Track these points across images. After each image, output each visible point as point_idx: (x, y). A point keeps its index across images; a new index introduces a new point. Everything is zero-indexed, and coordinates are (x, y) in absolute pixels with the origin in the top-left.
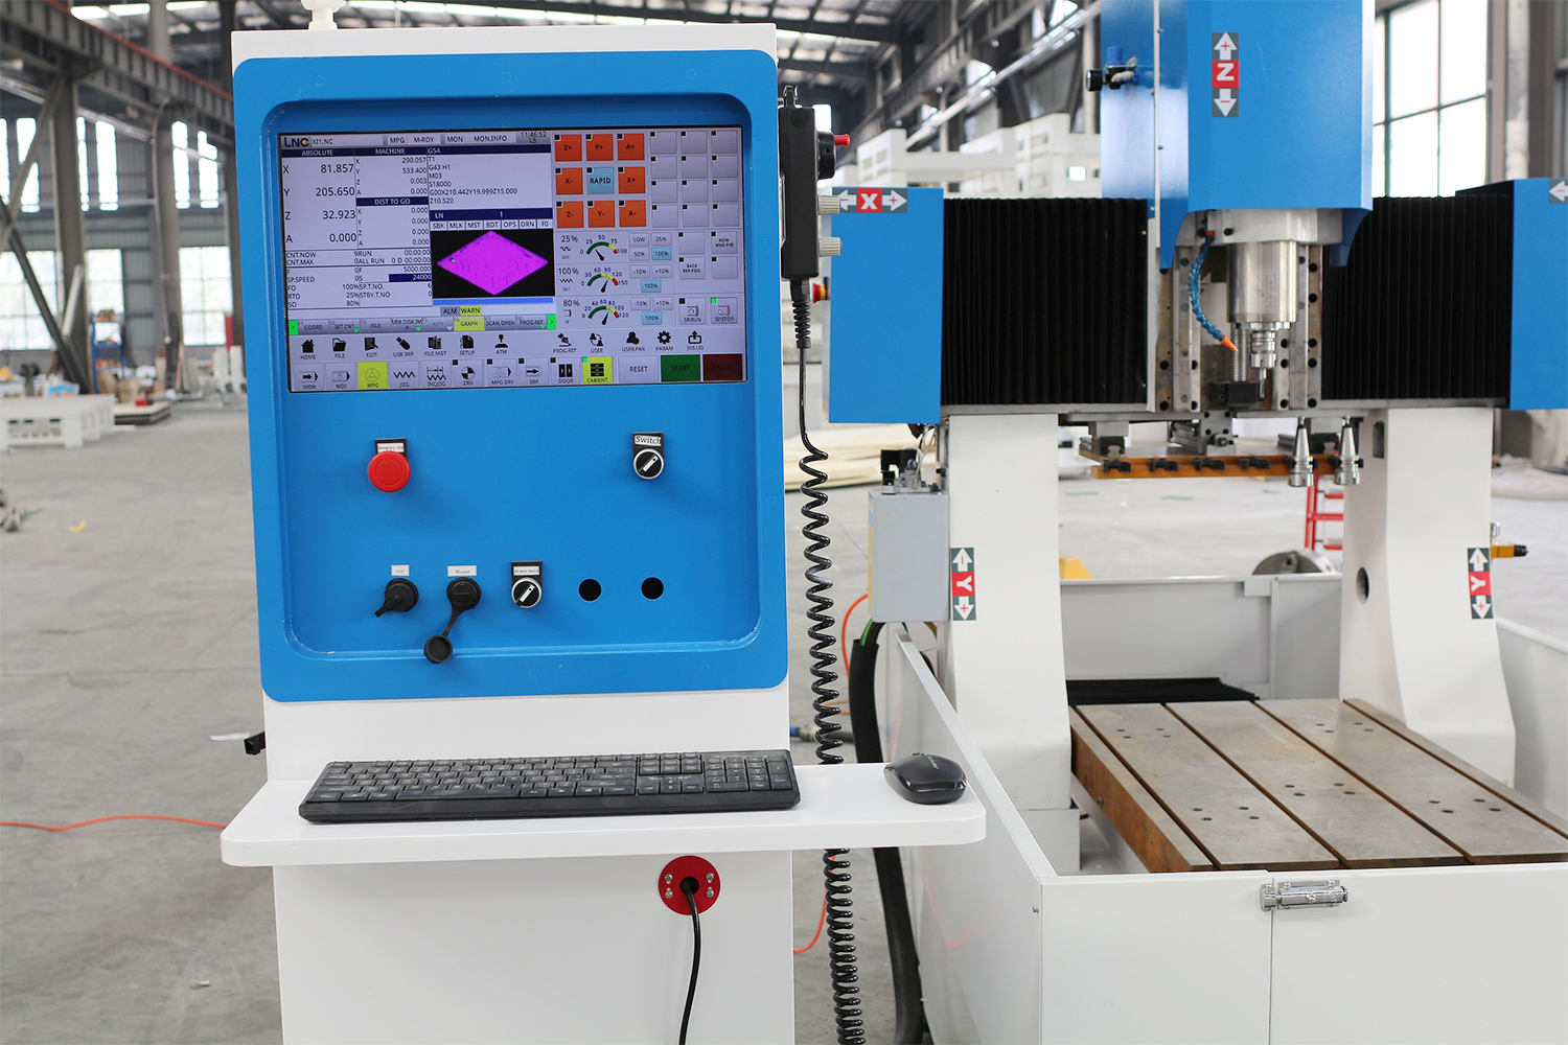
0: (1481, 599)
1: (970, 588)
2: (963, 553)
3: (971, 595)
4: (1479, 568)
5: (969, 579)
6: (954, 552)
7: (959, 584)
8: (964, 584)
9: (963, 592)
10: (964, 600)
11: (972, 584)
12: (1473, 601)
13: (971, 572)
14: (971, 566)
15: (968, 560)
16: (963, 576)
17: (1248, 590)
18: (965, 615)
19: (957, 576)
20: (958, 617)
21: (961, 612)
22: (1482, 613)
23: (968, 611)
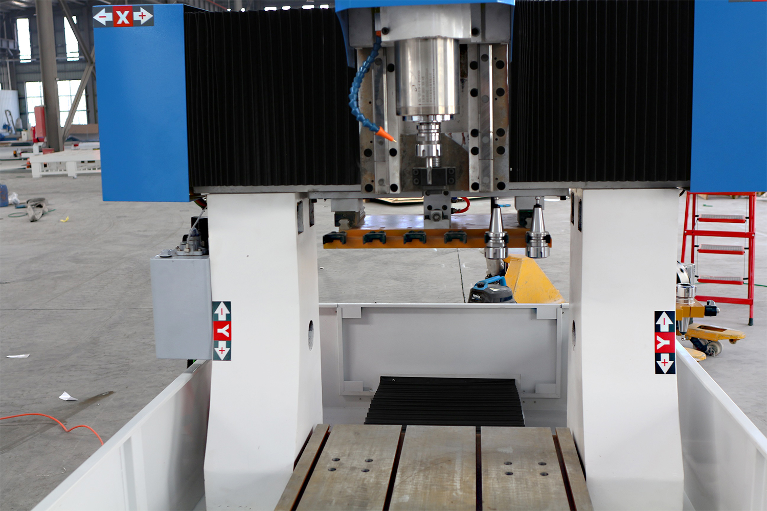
0: (665, 356)
1: (227, 334)
2: (222, 306)
3: (228, 340)
4: (665, 328)
5: (227, 327)
6: (215, 305)
7: (219, 331)
8: (223, 331)
9: (221, 337)
10: (222, 344)
11: (229, 331)
12: (658, 358)
13: (228, 321)
14: (229, 316)
15: (226, 311)
16: (222, 324)
17: (539, 315)
18: (222, 356)
19: (218, 324)
20: (217, 358)
21: (219, 353)
22: (665, 369)
23: (225, 353)
